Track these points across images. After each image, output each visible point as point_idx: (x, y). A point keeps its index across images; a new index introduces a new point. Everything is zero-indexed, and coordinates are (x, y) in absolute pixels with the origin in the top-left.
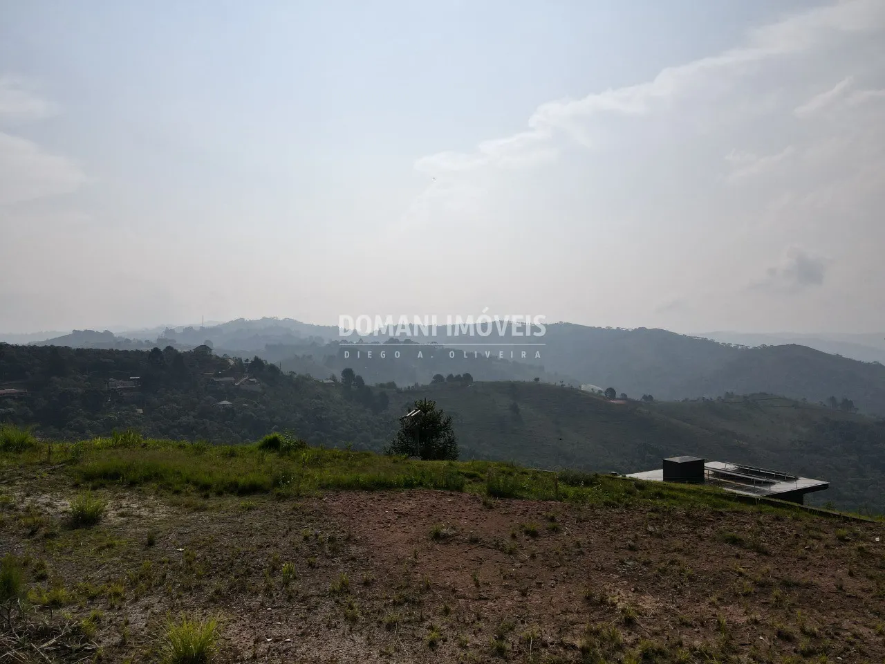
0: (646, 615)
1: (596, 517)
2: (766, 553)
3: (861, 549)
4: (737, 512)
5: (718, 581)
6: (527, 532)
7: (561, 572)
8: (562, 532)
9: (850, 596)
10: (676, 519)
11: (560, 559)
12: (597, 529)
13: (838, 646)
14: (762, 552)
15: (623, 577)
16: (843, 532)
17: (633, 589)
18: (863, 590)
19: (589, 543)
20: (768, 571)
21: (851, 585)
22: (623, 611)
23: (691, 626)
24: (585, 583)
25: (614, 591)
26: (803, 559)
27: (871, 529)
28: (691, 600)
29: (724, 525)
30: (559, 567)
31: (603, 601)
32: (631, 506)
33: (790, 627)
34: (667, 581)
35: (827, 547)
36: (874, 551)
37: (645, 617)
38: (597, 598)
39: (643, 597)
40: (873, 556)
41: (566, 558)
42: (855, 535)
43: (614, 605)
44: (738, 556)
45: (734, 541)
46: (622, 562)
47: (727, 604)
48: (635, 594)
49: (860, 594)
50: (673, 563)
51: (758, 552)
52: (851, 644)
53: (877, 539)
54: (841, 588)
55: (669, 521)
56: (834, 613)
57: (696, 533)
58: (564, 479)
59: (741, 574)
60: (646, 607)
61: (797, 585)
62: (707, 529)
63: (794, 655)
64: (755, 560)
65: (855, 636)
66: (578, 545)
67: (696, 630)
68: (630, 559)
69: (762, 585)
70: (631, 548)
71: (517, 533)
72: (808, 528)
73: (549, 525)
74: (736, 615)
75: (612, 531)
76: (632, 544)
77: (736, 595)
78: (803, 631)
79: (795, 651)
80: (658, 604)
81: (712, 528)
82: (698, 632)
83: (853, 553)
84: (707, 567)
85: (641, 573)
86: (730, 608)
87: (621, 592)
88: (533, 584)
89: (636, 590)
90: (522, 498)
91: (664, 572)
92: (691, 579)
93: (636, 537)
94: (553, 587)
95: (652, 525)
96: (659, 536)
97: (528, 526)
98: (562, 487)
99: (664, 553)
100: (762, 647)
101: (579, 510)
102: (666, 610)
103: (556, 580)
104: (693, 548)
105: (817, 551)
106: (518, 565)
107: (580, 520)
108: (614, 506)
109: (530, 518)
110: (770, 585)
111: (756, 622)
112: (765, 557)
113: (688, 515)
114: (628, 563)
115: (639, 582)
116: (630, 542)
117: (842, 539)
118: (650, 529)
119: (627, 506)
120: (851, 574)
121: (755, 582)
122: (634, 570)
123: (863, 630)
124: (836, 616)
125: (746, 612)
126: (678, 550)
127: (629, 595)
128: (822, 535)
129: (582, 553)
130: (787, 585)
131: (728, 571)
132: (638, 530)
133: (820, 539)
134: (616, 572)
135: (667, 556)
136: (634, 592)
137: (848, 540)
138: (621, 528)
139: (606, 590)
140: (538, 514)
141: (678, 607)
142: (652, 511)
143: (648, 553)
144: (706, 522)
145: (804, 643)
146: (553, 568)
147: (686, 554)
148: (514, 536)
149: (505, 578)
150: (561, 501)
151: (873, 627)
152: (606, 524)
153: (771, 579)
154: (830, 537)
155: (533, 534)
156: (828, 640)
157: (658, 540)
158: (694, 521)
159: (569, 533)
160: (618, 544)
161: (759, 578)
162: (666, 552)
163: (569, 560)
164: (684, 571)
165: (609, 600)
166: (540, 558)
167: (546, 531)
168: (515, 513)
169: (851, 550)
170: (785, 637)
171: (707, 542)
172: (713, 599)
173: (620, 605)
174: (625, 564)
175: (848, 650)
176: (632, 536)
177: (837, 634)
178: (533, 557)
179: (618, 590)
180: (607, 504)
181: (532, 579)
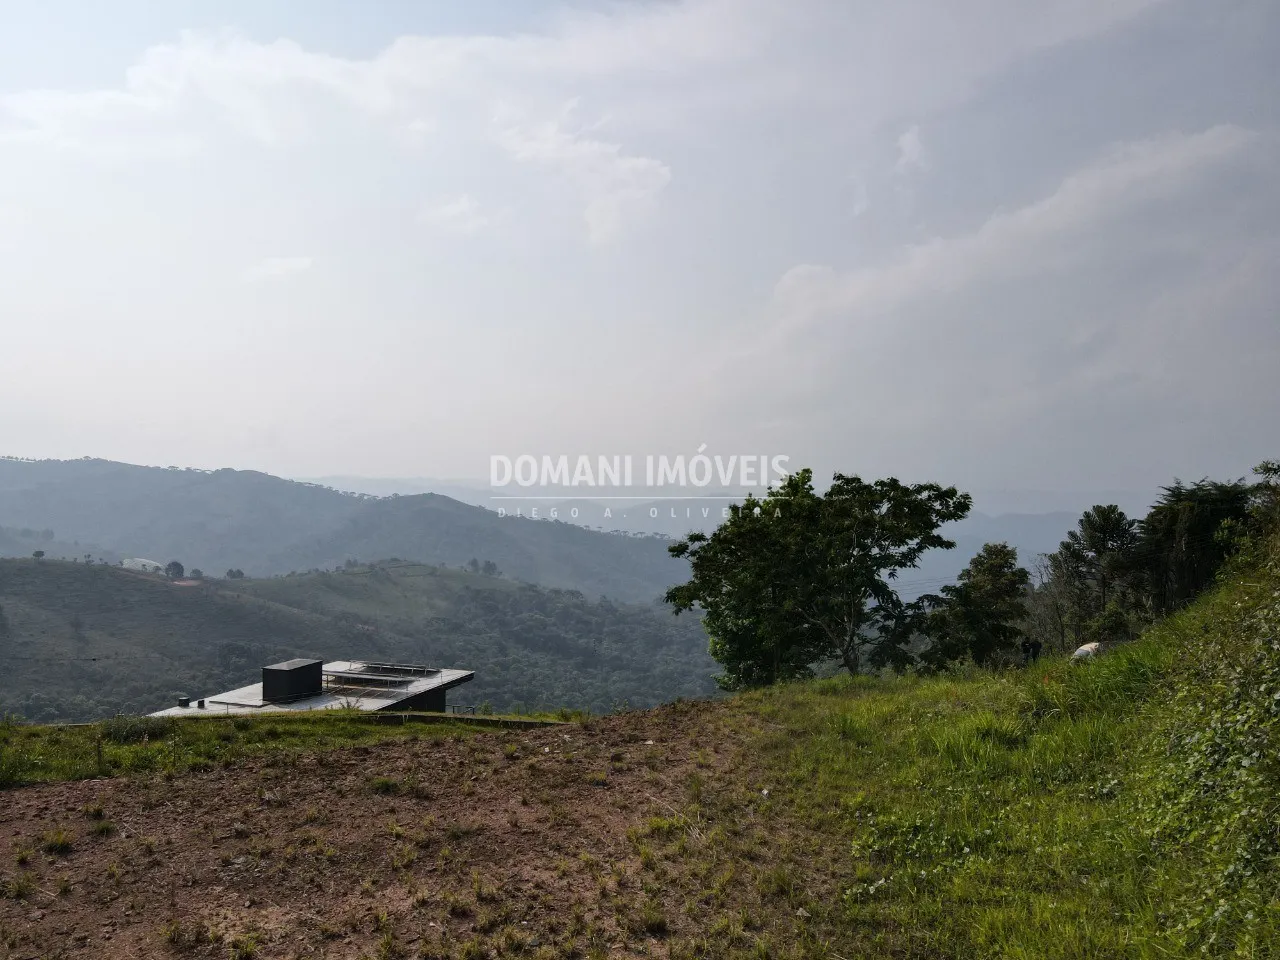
0: (270, 941)
1: (177, 793)
2: (427, 798)
3: (532, 767)
4: (387, 744)
5: (371, 854)
6: (50, 850)
7: (122, 906)
8: (115, 833)
9: (525, 833)
10: (304, 772)
11: (119, 883)
12: (180, 814)
13: (521, 906)
14: (421, 796)
15: (233, 886)
16: (511, 748)
17: (247, 904)
18: (539, 821)
19: (169, 842)
20: (431, 823)
21: (526, 817)
22: (235, 945)
23: (340, 936)
24: (166, 914)
25: (218, 915)
26: (472, 794)
27: (540, 737)
28: (336, 895)
29: (371, 767)
30: (118, 898)
31: (200, 939)
32: (235, 763)
33: (465, 897)
34: (299, 875)
35: (496, 772)
36: (545, 766)
37: (271, 945)
38: (190, 937)
39: (264, 912)
40: (544, 773)
41: (129, 879)
42: (524, 748)
43: (219, 939)
44: (393, 811)
45: (387, 789)
46: (226, 863)
47: (384, 887)
48: (253, 909)
49: (537, 827)
50: (305, 842)
51: (418, 797)
52: (535, 898)
53: (547, 750)
54: (516, 825)
55: (294, 778)
56: (511, 861)
57: (333, 788)
58: (113, 735)
59: (398, 836)
60: (271, 926)
61: (467, 833)
62: (350, 778)
63: (474, 935)
64: (414, 811)
65: (537, 886)
66: (149, 851)
67: (347, 940)
68: (240, 853)
69: (423, 846)
70: (241, 835)
71: (30, 854)
72: (473, 750)
73: (92, 826)
74: (397, 899)
75: (206, 813)
76: (243, 826)
77: (396, 870)
78: (481, 898)
79: (474, 930)
80: (288, 917)
81: (355, 775)
82: (350, 943)
83: (523, 772)
84: (354, 837)
85: (259, 872)
86: (388, 892)
87: (230, 915)
88: (70, 942)
89: (253, 903)
90: (32, 784)
91: (293, 861)
92: (332, 861)
93: (246, 814)
94: (109, 938)
95: (270, 789)
96: (281, 804)
97: (51, 837)
98: (110, 750)
99: (291, 830)
100: (435, 937)
101: (146, 787)
102: (302, 923)
103: (114, 925)
104: (331, 811)
105: (486, 779)
106: (37, 914)
107: (149, 806)
108: (207, 769)
109: (54, 820)
110: (437, 842)
111: (423, 903)
112: (426, 804)
113: (320, 762)
114: (236, 861)
115: (254, 889)
116: (238, 825)
117: (511, 757)
118: (268, 795)
119: (227, 765)
120: (525, 803)
121: (417, 844)
122: (247, 870)
123: (545, 876)
124: (515, 866)
125: (410, 892)
126: (312, 820)
127: (242, 914)
128: (490, 757)
129: (158, 864)
130: (456, 837)
131: (382, 836)
132: (248, 801)
133: (486, 763)
134: (218, 881)
135: (296, 834)
136: (249, 907)
137: (518, 758)
138: (221, 805)
139: (203, 917)
140: (69, 810)
141: (318, 912)
142: (268, 766)
143: (267, 836)
144: (344, 769)
145: (483, 915)
146: (104, 904)
147: (323, 824)
148: (23, 862)
149: (12, 946)
150: (109, 775)
151: (556, 868)
152: (196, 804)
153: (435, 834)
154: (497, 758)
155: (63, 850)
156: (510, 902)
157: (279, 812)
158: (329, 769)
159: (132, 833)
160: (219, 833)
161: (423, 836)
162: (293, 827)
163: (135, 882)
164: (321, 852)
165: (210, 935)
166: (80, 890)
167: (87, 839)
168: (22, 817)
169: (520, 770)
170: (461, 913)
171: (351, 799)
172: (367, 884)
173: (229, 938)
174: (233, 864)
175: (531, 908)
176: (239, 814)
177: (519, 890)
178: (65, 892)
179: (223, 912)
180: (195, 768)
181: (68, 934)
